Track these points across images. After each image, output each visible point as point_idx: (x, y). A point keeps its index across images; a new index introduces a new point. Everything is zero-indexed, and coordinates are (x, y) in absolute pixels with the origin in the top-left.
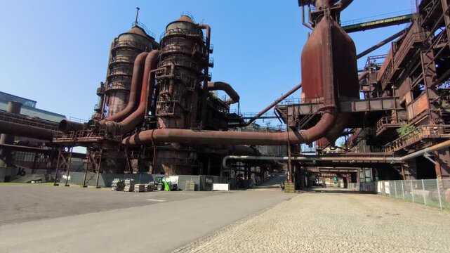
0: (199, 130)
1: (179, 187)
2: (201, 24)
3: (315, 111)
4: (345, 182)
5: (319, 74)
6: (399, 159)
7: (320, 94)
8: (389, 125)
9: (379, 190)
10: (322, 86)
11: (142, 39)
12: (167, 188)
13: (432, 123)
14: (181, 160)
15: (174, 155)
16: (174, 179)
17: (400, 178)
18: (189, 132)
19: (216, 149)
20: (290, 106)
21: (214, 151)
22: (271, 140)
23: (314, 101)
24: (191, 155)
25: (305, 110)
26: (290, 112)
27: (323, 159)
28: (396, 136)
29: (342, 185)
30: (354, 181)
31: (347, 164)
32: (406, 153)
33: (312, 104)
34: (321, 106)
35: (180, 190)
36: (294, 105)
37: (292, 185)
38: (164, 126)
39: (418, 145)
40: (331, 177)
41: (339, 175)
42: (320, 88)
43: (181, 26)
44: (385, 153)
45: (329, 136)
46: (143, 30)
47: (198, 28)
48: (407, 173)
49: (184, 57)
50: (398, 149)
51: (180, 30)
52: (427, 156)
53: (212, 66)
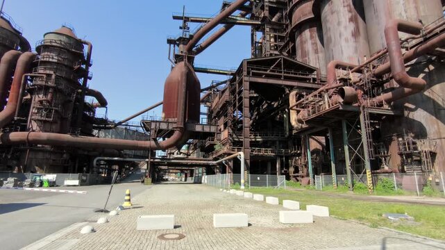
0: (77, 137)
1: (57, 184)
2: (83, 40)
3: (170, 128)
4: (186, 177)
5: (176, 101)
6: (215, 162)
7: (175, 116)
8: (212, 142)
9: (203, 181)
10: (177, 110)
11: (9, 34)
12: (46, 184)
13: (228, 146)
14: (54, 160)
15: (47, 156)
16: (52, 177)
17: (214, 173)
18: (67, 137)
19: (89, 151)
20: (154, 121)
21: (86, 153)
22: (137, 147)
23: (170, 120)
24: (65, 156)
25: (164, 126)
26: (153, 126)
27: (173, 161)
28: (214, 149)
29: (183, 179)
30: (192, 176)
31: (186, 165)
32: (219, 159)
33: (169, 123)
34: (175, 125)
35: (57, 186)
36: (157, 122)
37: (150, 180)
38: (38, 128)
39: (222, 156)
40: (176, 173)
41: (182, 171)
42: (175, 111)
43: (64, 39)
44: (208, 159)
45: (178, 145)
46: (9, 22)
47: (80, 44)
48: (218, 171)
49: (64, 68)
50: (214, 156)
51: (63, 43)
52: (224, 162)
53: (90, 78)
